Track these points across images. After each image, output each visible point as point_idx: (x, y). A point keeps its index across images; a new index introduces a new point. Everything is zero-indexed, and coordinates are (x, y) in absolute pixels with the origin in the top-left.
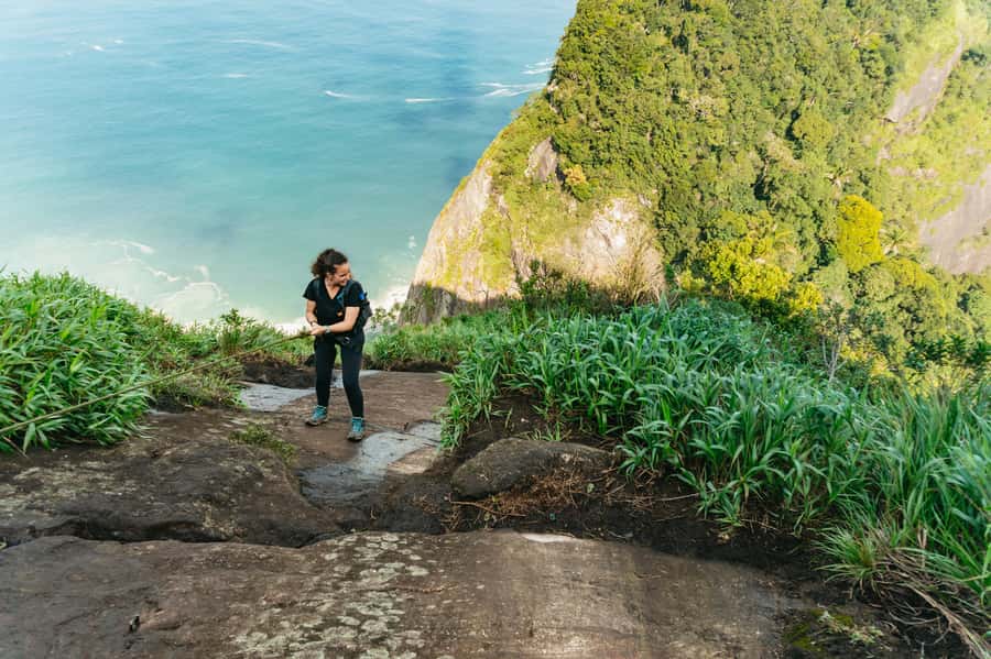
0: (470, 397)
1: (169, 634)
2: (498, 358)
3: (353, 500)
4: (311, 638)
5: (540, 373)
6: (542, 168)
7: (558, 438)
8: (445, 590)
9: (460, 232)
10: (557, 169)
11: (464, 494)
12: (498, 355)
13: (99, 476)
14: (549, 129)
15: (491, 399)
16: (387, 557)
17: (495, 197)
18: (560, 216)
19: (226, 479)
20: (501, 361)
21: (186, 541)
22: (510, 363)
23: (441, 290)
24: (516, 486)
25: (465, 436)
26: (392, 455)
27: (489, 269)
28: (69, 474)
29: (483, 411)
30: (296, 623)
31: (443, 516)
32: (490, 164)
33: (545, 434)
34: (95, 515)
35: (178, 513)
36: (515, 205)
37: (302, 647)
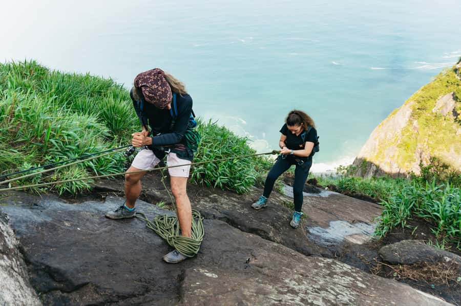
0: (395, 215)
1: (259, 269)
2: (415, 199)
3: (327, 246)
4: (316, 292)
5: (439, 213)
6: (444, 109)
7: (443, 248)
8: (375, 297)
9: (388, 136)
10: (454, 110)
11: (384, 260)
12: (415, 198)
13: (236, 204)
14: (453, 89)
15: (406, 219)
16: (345, 274)
17: (411, 120)
18: (450, 135)
19: (280, 219)
20: (416, 201)
21: (263, 238)
22: (420, 204)
23: (371, 163)
24: (415, 265)
25: (388, 233)
26: (346, 232)
27: (400, 157)
28: (226, 200)
29: (400, 224)
30: (309, 284)
31: (371, 267)
32: (412, 103)
33: (435, 244)
34: (234, 217)
35: (261, 226)
36: (423, 126)
37: (312, 293)
